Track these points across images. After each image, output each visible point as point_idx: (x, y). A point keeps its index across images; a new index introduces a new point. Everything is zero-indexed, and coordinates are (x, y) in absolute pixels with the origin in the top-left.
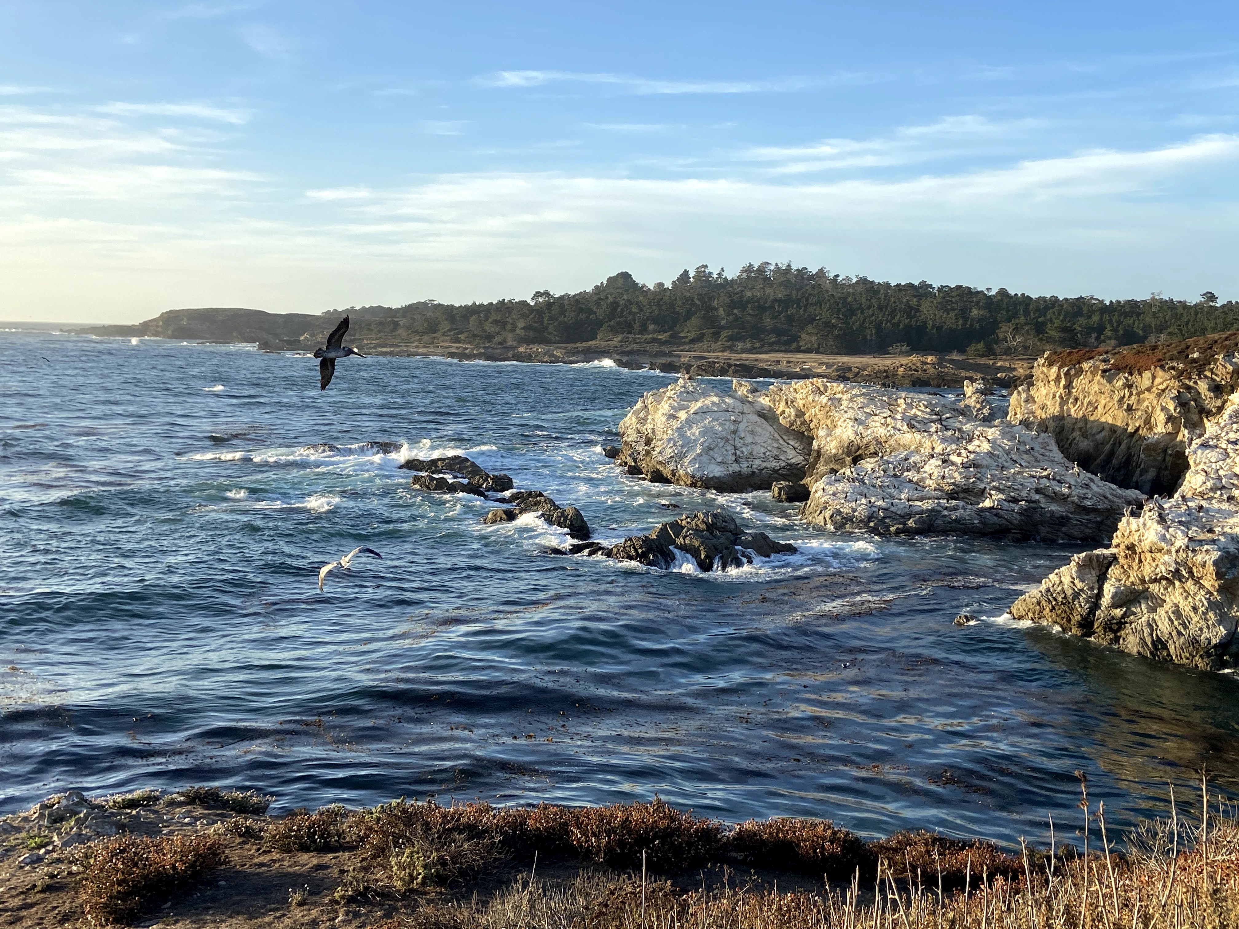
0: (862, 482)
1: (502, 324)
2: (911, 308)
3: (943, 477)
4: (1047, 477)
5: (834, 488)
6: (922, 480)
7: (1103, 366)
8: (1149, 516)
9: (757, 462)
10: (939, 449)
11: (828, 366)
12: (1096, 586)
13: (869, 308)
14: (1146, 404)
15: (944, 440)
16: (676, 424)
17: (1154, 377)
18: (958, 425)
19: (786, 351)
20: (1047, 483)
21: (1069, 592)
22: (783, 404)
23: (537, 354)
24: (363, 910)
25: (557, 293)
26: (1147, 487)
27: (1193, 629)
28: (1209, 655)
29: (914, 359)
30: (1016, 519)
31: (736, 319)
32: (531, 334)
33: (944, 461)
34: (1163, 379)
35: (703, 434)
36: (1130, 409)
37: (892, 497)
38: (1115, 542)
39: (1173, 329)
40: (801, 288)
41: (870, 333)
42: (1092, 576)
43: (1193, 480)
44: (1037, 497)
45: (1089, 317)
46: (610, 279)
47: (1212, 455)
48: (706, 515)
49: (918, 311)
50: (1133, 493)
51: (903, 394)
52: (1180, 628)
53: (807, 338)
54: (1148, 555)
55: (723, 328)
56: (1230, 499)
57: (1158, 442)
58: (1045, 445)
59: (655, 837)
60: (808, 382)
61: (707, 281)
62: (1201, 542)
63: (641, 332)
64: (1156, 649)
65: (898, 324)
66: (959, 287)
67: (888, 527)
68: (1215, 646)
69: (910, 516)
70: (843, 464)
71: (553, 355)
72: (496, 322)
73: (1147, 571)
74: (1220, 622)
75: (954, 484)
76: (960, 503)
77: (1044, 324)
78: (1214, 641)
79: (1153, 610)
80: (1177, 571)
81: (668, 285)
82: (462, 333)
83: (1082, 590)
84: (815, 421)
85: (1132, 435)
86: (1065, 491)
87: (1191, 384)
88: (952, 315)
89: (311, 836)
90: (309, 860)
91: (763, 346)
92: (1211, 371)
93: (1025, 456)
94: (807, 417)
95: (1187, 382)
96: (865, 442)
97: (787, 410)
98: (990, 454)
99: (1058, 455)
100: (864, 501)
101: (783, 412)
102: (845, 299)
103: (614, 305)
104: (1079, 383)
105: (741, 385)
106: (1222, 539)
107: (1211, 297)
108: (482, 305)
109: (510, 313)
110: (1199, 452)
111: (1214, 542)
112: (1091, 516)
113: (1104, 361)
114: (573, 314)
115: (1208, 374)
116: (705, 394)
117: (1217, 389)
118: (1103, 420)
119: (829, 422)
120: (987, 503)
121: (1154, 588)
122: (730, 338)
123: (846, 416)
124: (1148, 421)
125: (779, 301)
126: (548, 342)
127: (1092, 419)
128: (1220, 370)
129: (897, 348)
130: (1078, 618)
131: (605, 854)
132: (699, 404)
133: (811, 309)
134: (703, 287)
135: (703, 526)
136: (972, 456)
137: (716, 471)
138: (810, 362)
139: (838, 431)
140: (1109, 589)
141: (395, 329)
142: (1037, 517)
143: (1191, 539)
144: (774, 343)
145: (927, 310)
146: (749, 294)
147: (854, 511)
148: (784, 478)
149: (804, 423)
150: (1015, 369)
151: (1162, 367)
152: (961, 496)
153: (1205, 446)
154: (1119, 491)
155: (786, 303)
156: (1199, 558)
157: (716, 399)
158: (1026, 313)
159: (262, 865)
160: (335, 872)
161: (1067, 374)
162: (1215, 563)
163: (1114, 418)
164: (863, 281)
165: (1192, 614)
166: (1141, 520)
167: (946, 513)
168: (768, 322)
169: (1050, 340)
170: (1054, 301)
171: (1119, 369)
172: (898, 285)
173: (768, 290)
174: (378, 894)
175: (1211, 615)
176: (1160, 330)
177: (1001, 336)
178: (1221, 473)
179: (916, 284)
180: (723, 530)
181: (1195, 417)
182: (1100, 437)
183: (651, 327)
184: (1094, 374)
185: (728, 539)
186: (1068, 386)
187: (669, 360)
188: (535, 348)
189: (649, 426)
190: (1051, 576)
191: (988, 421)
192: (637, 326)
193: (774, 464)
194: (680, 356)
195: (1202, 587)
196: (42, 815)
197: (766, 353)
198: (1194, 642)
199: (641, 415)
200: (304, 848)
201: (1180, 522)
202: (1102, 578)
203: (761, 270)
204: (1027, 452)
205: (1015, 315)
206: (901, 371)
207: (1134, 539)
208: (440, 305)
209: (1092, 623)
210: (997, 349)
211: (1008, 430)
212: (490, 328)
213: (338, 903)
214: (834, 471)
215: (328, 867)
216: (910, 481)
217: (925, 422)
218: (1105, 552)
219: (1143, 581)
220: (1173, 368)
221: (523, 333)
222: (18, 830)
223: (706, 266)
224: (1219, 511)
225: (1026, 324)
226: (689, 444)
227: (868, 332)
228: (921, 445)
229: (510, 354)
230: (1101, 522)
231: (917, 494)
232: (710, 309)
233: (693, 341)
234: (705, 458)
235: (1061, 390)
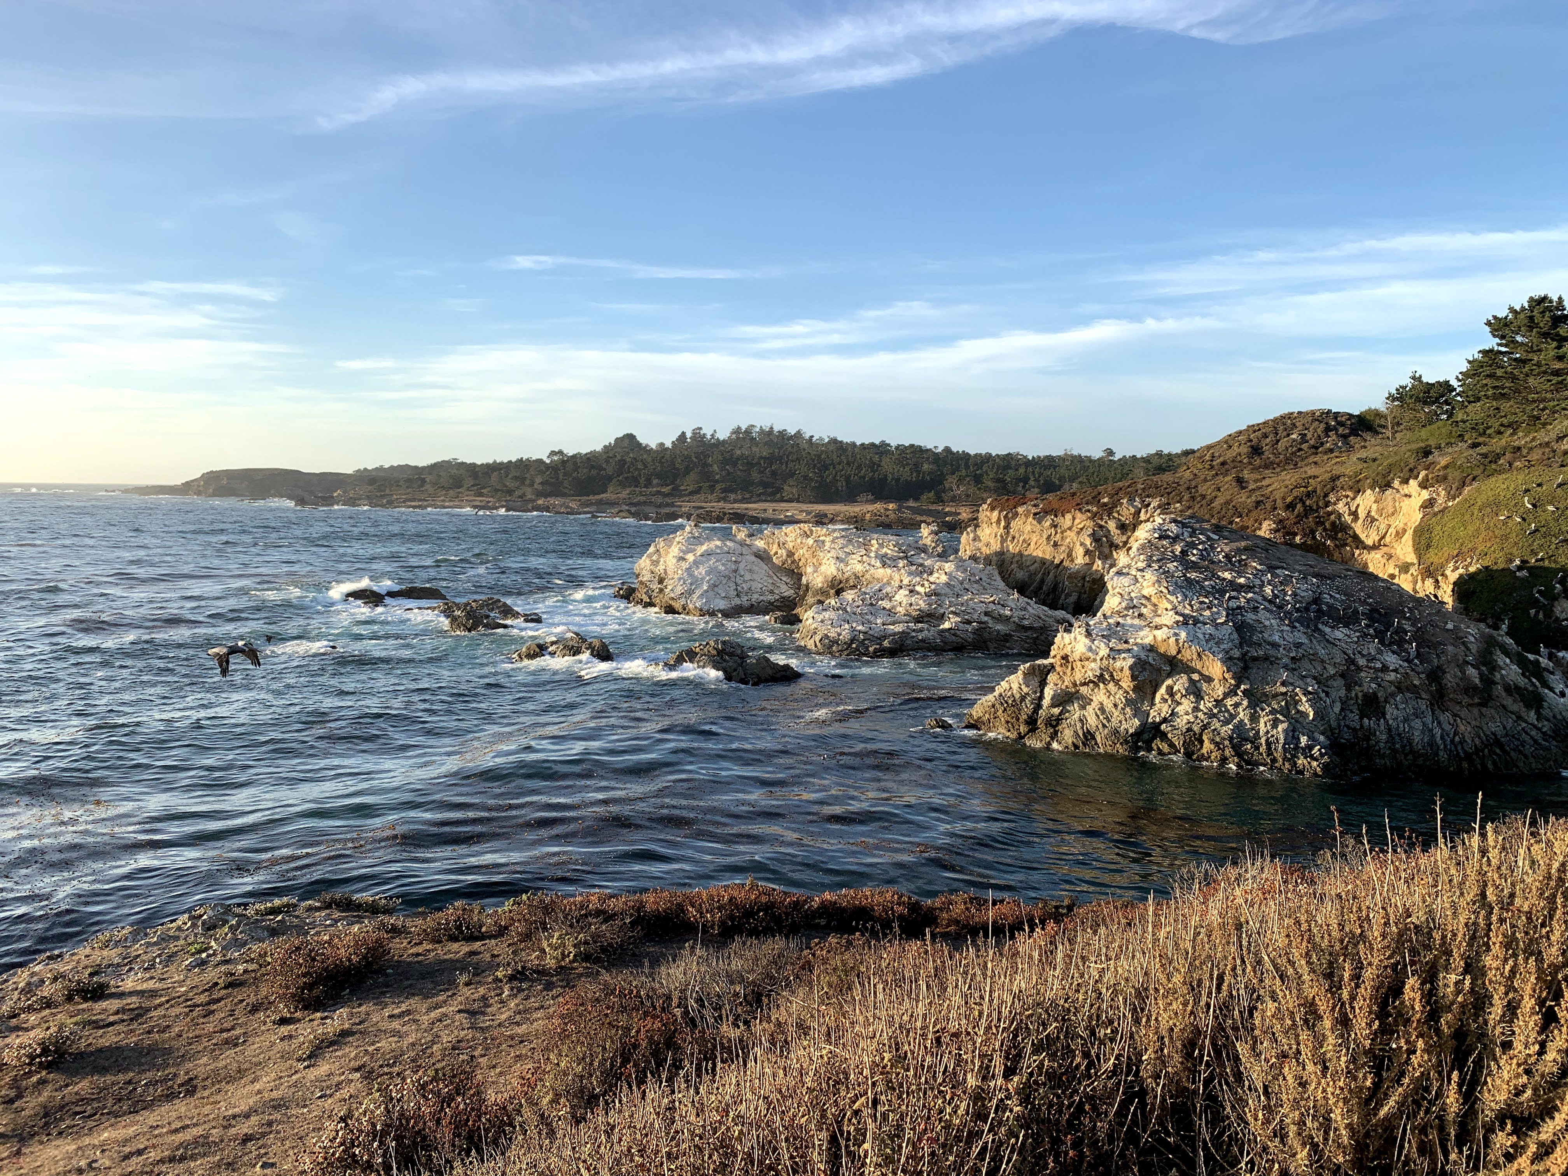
0: (845, 610)
1: (521, 480)
2: (874, 464)
3: (911, 605)
4: (993, 602)
5: (821, 617)
6: (894, 607)
7: (1034, 510)
8: (1078, 632)
9: (756, 596)
10: (906, 581)
11: (808, 513)
12: (1039, 690)
13: (839, 463)
14: (1068, 540)
15: (910, 574)
16: (685, 565)
17: (1074, 519)
18: (921, 561)
19: (771, 501)
20: (992, 606)
21: (1017, 696)
22: (775, 546)
23: (555, 506)
24: (524, 986)
25: (570, 451)
26: (1071, 608)
27: (1114, 722)
28: (1126, 742)
29: (879, 506)
30: (970, 637)
31: (729, 474)
32: (549, 489)
33: (911, 591)
34: (1081, 520)
35: (708, 573)
36: (1055, 545)
37: (869, 622)
38: (1052, 653)
39: (1083, 479)
40: (782, 447)
41: (841, 484)
42: (1035, 682)
43: (1111, 601)
44: (986, 619)
45: (1017, 470)
46: (617, 439)
47: (1125, 581)
48: (716, 642)
49: (879, 466)
50: (1060, 614)
51: (876, 536)
52: (1105, 721)
53: (789, 490)
54: (1079, 663)
55: (717, 482)
56: (1140, 615)
57: (1078, 572)
58: (990, 576)
59: (759, 911)
60: (796, 526)
61: (702, 441)
62: (1119, 652)
63: (646, 486)
64: (1087, 740)
65: (864, 477)
66: (912, 446)
67: (867, 648)
68: (1132, 735)
69: (885, 637)
70: (828, 596)
71: (568, 507)
72: (516, 478)
73: (1078, 677)
74: (1135, 716)
75: (919, 610)
76: (925, 626)
77: (981, 475)
78: (1131, 731)
79: (1083, 708)
80: (1102, 675)
81: (669, 445)
82: (484, 488)
83: (1027, 694)
84: (803, 560)
85: (1058, 566)
86: (1008, 613)
87: (1103, 523)
88: (907, 469)
89: (459, 928)
90: (460, 949)
91: (752, 497)
92: (1118, 512)
93: (975, 586)
94: (796, 557)
95: (1100, 522)
96: (845, 576)
97: (779, 551)
98: (947, 584)
99: (1002, 585)
100: (847, 626)
101: (776, 553)
102: (819, 456)
103: (622, 462)
104: (1016, 524)
105: (739, 531)
106: (1135, 648)
107: (1110, 453)
108: (501, 464)
109: (528, 470)
110: (1116, 578)
111: (1129, 651)
112: (1029, 633)
113: (1035, 506)
114: (585, 471)
115: (1116, 515)
116: (708, 539)
117: (1122, 527)
118: (1035, 554)
119: (815, 560)
120: (946, 625)
121: (1084, 690)
122: (724, 491)
123: (829, 555)
124: (1070, 555)
125: (764, 458)
126: (564, 495)
127: (1026, 553)
128: (1125, 512)
129: (862, 497)
130: (1025, 717)
131: (719, 927)
132: (704, 547)
133: (791, 465)
134: (698, 446)
135: (715, 652)
136: (933, 586)
137: (722, 605)
138: (791, 510)
139: (823, 568)
140: (1048, 692)
141: (422, 486)
142: (986, 635)
143: (1111, 649)
144: (761, 494)
145: (888, 467)
146: (738, 452)
147: (839, 635)
148: (779, 609)
149: (793, 562)
150: (959, 514)
151: (1080, 510)
152: (926, 619)
153: (1119, 573)
154: (1050, 612)
155: (770, 460)
156: (1118, 664)
157: (718, 543)
158: (967, 467)
159: (418, 955)
160: (487, 957)
161: (1006, 517)
162: (1131, 668)
163: (1044, 552)
164: (834, 441)
165: (1114, 710)
166: (1072, 635)
167: (914, 634)
168: (755, 476)
169: (987, 489)
170: (989, 456)
171: (1047, 512)
172: (863, 444)
173: (754, 449)
174: (534, 972)
175: (1128, 709)
176: (1072, 480)
177: (947, 486)
178: (1133, 595)
179: (877, 443)
180: (731, 655)
181: (1106, 550)
182: (1032, 568)
183: (655, 481)
184: (1027, 516)
185: (735, 662)
186: (1007, 527)
187: (672, 509)
188: (552, 500)
189: (661, 567)
190: (1002, 683)
191: (943, 556)
192: (642, 480)
193: (770, 598)
194: (681, 506)
195: (1120, 687)
196: (194, 925)
197: (754, 502)
198: (1116, 732)
199: (654, 558)
200: (454, 939)
201: (1103, 636)
202: (1043, 684)
203: (748, 432)
204: (977, 582)
205: (958, 469)
206: (868, 516)
207: (1067, 650)
208: (463, 463)
209: (1036, 720)
210: (945, 497)
211: (961, 565)
212: (510, 484)
213: (501, 981)
214: (821, 602)
215: (480, 953)
216: (884, 608)
217: (895, 559)
218: (1046, 662)
219: (1075, 685)
220: (1089, 511)
221: (540, 488)
222: (177, 938)
223: (700, 429)
224: (1132, 626)
225: (967, 476)
226: (696, 582)
227: (840, 484)
228: (891, 578)
229: (530, 506)
230: (1037, 638)
231: (890, 620)
232: (706, 465)
233: (692, 493)
234: (711, 593)
235: (1002, 530)
